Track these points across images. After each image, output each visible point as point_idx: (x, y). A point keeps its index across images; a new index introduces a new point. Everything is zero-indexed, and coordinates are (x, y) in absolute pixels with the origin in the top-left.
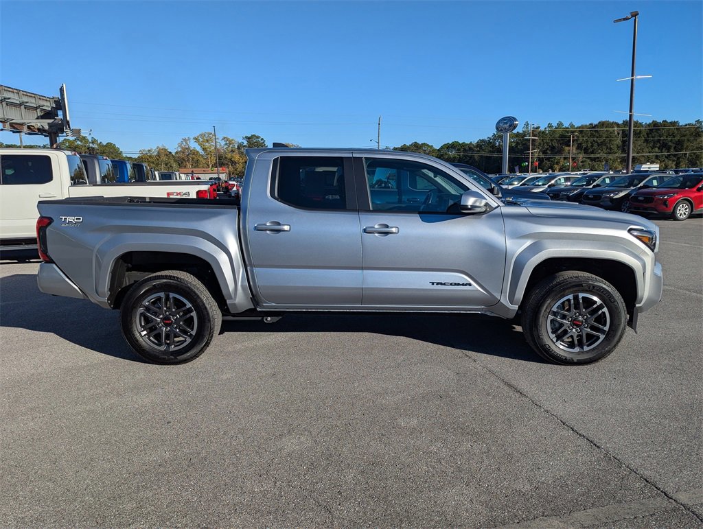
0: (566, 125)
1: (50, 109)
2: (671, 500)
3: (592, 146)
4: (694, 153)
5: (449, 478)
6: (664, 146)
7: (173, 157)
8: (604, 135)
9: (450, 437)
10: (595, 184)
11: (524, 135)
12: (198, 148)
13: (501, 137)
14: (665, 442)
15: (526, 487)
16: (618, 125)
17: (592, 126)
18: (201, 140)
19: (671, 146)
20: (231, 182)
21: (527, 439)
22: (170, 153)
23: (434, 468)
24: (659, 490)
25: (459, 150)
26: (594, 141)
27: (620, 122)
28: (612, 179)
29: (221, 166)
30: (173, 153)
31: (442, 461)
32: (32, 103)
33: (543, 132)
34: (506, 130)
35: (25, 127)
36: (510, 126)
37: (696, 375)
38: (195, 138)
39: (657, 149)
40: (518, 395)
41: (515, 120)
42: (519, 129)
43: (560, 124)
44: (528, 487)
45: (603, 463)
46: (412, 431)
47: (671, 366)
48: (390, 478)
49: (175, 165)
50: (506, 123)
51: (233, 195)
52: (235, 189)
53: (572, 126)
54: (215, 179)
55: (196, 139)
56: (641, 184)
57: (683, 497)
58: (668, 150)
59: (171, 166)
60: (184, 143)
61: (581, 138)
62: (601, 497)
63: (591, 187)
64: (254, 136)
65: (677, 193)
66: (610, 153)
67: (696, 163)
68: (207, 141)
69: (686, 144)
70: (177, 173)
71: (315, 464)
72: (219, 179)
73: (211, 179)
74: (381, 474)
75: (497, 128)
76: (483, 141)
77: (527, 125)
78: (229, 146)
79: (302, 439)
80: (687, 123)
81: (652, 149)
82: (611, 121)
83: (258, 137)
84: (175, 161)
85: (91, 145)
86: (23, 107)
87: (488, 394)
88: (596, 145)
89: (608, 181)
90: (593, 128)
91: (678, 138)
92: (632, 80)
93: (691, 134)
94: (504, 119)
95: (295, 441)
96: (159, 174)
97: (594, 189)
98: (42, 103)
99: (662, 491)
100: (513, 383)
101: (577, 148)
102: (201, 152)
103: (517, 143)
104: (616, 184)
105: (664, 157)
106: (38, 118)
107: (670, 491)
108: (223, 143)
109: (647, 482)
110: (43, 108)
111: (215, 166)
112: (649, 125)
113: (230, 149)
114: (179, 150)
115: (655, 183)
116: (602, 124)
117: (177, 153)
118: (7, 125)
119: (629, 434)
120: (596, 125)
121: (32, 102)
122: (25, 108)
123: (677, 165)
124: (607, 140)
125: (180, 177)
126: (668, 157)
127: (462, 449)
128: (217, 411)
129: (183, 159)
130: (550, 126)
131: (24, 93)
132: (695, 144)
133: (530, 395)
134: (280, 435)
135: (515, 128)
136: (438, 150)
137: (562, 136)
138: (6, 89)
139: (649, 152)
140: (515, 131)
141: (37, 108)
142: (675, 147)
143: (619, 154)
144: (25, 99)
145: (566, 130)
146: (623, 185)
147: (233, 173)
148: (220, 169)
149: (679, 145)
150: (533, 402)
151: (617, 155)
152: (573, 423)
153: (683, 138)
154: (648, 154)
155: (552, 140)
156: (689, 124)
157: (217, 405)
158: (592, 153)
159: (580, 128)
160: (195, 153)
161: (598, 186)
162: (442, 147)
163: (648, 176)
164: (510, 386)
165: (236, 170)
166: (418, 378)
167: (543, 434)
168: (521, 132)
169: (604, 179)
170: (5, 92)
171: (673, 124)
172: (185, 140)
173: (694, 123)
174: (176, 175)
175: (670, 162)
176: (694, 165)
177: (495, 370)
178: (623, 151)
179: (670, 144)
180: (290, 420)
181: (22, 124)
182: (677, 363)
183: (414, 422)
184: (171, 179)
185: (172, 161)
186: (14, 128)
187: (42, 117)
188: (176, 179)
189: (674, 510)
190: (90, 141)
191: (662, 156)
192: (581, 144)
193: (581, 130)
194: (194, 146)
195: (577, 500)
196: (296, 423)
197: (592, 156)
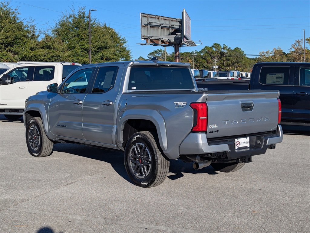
1: (178, 27)
32: (176, 25)
35: (160, 41)
85: (223, 50)
86: (160, 27)
98: (173, 23)
106: (169, 35)
110: (174, 27)
118: (149, 40)
121: (167, 23)
122: (162, 28)
131: (163, 18)
138: (151, 16)
141: (169, 27)
144: (162, 22)
170: (150, 19)
181: (159, 40)
186: (153, 42)
187: (172, 34)
190: (222, 47)
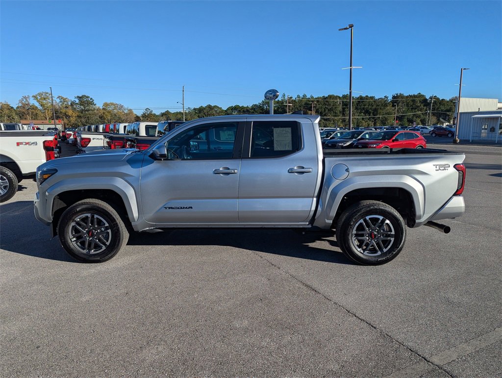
0: (308, 96)
2: (429, 363)
3: (325, 111)
4: (384, 117)
5: (281, 368)
6: (367, 112)
7: (15, 110)
8: (332, 104)
9: (274, 332)
10: (331, 136)
11: (282, 102)
12: (37, 104)
13: (268, 103)
14: (414, 319)
15: (334, 367)
16: (339, 97)
17: (324, 98)
18: (39, 98)
20: (68, 132)
21: (327, 327)
22: (12, 108)
23: (268, 360)
24: (420, 356)
25: (239, 111)
26: (326, 108)
27: (341, 96)
28: (341, 133)
29: (57, 119)
30: (15, 108)
31: (273, 354)
33: (295, 101)
34: (271, 99)
36: (274, 96)
37: (419, 267)
38: (33, 96)
40: (314, 293)
41: (277, 92)
42: (280, 99)
43: (305, 96)
44: (337, 366)
45: (382, 340)
46: (246, 330)
47: (403, 262)
48: (237, 374)
49: (16, 117)
50: (271, 94)
51: (70, 142)
52: (72, 137)
53: (312, 97)
54: (53, 129)
55: (35, 97)
56: (359, 137)
57: (436, 360)
58: (369, 114)
59: (13, 118)
60: (25, 100)
61: (318, 106)
62: (386, 367)
63: (329, 138)
64: (85, 96)
65: (381, 143)
66: (336, 116)
67: (385, 123)
68: (45, 99)
69: (379, 111)
70: (20, 125)
71: (174, 370)
72: (56, 129)
73: (49, 129)
74: (228, 371)
75: (265, 97)
76: (255, 105)
77: (284, 95)
78: (63, 103)
79: (160, 349)
80: (379, 98)
82: (335, 95)
83: (88, 97)
84: (17, 114)
87: (294, 294)
88: (327, 110)
89: (339, 135)
90: (325, 99)
91: (374, 107)
92: (351, 69)
93: (382, 105)
94: (270, 91)
95: (154, 351)
96: (4, 125)
97: (331, 140)
99: (422, 357)
100: (309, 283)
101: (316, 112)
102: (40, 107)
103: (278, 108)
104: (344, 138)
107: (427, 356)
108: (58, 100)
109: (412, 351)
111: (52, 118)
112: (358, 98)
113: (64, 105)
114: (20, 105)
115: (367, 136)
116: (330, 97)
117: (18, 107)
119: (392, 316)
120: (326, 97)
123: (375, 124)
124: (334, 108)
125: (23, 128)
126: (369, 119)
127: (284, 341)
128: (82, 332)
129: (24, 113)
130: (298, 96)
132: (384, 111)
133: (322, 292)
134: (140, 348)
135: (277, 97)
136: (226, 111)
137: (306, 104)
139: (359, 116)
140: (276, 100)
142: (373, 113)
143: (341, 117)
145: (308, 100)
146: (349, 137)
147: (68, 124)
148: (57, 121)
149: (375, 112)
150: (325, 297)
151: (340, 117)
152: (354, 311)
153: (378, 107)
154: (358, 117)
155: (300, 106)
156: (381, 99)
157: (80, 326)
158: (325, 115)
159: (317, 98)
160: (35, 108)
161: (333, 138)
162: (228, 109)
163: (363, 132)
164: (307, 286)
165: (70, 122)
166: (242, 286)
167: (337, 321)
168: (280, 100)
169: (337, 133)
171: (372, 98)
172: (25, 97)
173: (384, 98)
174: (19, 125)
175: (371, 122)
176: (384, 124)
177: (294, 274)
178: (344, 115)
179: (370, 111)
180: (147, 333)
182: (406, 260)
183: (246, 323)
184: (15, 130)
185: (14, 114)
188: (20, 129)
189: (433, 370)
191: (366, 118)
192: (318, 109)
193: (318, 100)
194: (33, 102)
195: (371, 372)
196: (152, 335)
197: (325, 117)
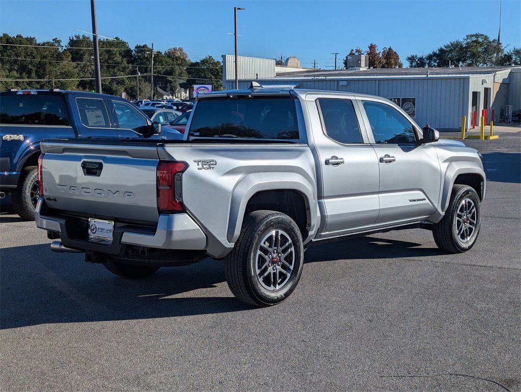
6: (23, 69)
19: (31, 70)
39: (15, 72)
69: (48, 68)
80: (45, 42)
81: (10, 72)
91: (38, 59)
93: (52, 56)
105: (25, 84)
126: (29, 84)
132: (58, 70)
139: (7, 77)
142: (37, 72)
149: (41, 70)
153: (44, 60)
154: (6, 79)
156: (47, 43)
171: (30, 40)
173: (52, 41)
179: (30, 66)
191: (23, 82)
